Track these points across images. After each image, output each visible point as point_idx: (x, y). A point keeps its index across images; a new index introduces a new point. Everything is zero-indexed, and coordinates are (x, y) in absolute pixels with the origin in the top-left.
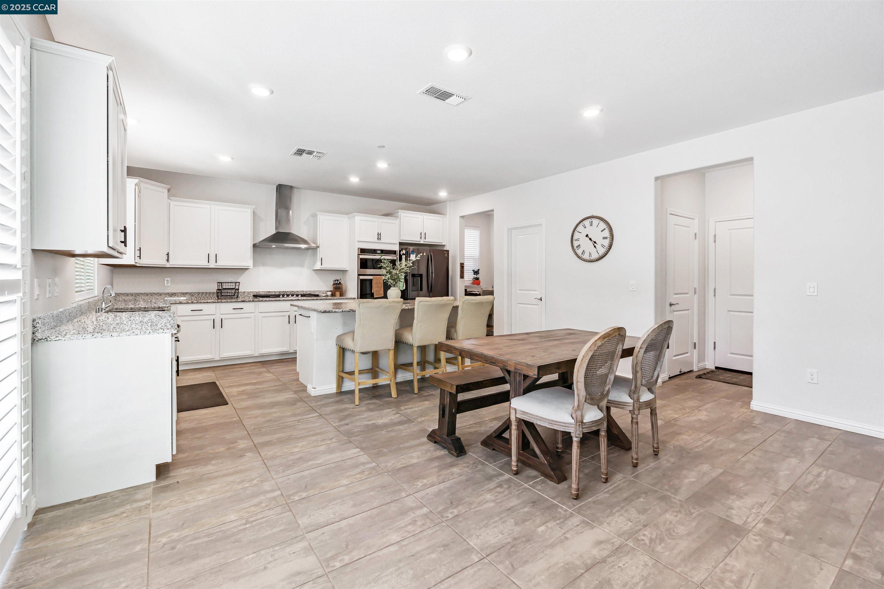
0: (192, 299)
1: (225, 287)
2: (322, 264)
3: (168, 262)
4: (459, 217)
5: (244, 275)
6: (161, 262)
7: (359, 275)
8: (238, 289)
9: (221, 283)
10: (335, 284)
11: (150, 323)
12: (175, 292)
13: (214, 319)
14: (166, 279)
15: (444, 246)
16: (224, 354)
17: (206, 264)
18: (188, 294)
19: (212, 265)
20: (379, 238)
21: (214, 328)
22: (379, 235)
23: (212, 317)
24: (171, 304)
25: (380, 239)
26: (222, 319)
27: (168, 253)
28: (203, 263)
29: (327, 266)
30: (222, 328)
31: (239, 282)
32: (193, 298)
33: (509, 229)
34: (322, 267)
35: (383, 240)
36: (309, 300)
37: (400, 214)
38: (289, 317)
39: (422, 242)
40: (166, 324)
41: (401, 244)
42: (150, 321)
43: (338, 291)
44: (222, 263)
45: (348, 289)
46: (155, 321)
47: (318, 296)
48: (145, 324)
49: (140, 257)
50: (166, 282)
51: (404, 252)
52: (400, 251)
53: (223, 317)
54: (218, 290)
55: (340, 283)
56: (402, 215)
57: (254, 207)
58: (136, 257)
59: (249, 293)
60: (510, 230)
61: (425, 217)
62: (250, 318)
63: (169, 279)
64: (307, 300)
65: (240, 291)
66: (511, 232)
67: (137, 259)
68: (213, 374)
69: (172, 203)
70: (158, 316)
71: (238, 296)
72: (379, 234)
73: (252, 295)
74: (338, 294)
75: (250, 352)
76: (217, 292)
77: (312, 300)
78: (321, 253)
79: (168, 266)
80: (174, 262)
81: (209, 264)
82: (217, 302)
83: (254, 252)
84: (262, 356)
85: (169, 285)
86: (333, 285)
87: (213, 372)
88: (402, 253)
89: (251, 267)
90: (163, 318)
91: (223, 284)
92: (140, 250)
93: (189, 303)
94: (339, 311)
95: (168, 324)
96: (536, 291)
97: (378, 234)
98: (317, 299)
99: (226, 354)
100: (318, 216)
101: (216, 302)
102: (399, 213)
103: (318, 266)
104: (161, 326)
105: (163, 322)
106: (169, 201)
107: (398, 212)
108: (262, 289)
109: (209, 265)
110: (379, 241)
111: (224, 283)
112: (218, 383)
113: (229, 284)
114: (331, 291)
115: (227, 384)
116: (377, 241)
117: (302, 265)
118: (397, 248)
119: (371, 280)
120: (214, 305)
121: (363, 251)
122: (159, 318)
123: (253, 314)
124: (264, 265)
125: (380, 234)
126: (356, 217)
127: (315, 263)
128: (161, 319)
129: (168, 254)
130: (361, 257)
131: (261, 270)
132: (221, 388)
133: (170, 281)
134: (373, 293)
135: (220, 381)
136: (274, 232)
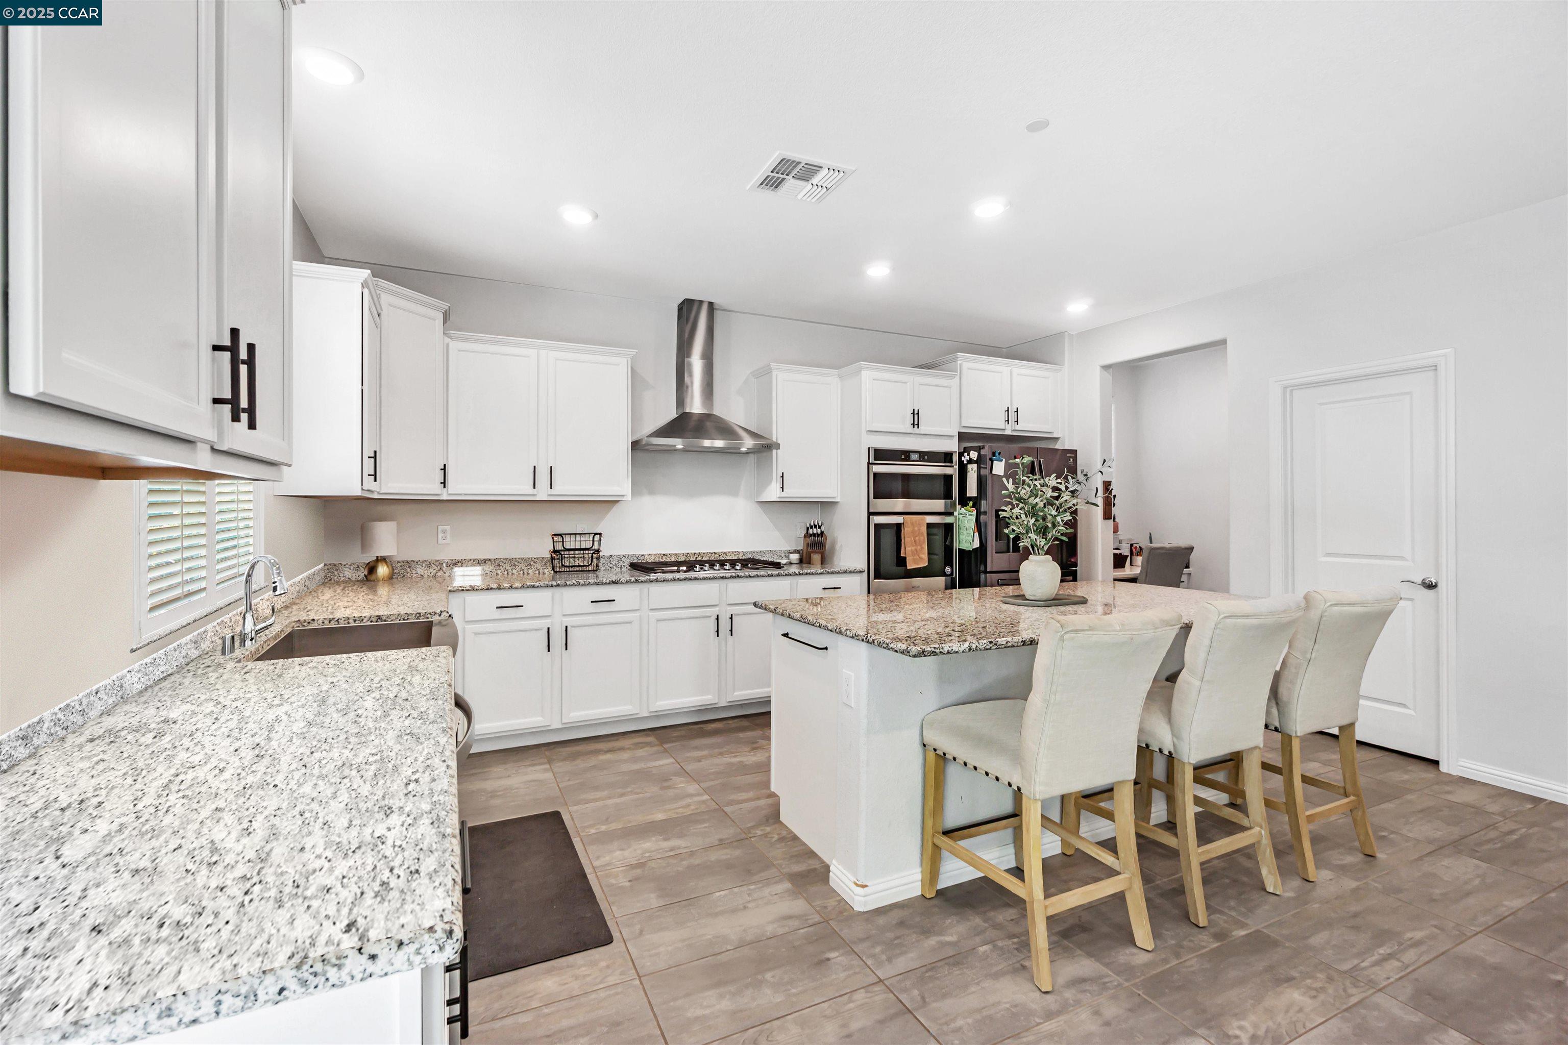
0: (497, 574)
1: (568, 547)
2: (782, 488)
3: (444, 487)
4: (1099, 368)
5: (610, 516)
6: (429, 487)
7: (870, 514)
8: (598, 551)
9: (561, 535)
10: (811, 535)
11: (373, 768)
12: (459, 558)
13: (548, 628)
14: (440, 528)
15: (1057, 439)
16: (572, 714)
17: (531, 491)
18: (490, 563)
19: (542, 493)
20: (916, 422)
21: (549, 651)
22: (916, 416)
23: (545, 623)
24: (450, 591)
25: (918, 424)
26: (566, 627)
27: (445, 465)
28: (521, 488)
29: (793, 492)
30: (566, 649)
31: (600, 534)
32: (499, 572)
33: (1285, 388)
34: (784, 494)
35: (923, 429)
36: (763, 576)
37: (961, 365)
38: (717, 619)
39: (1008, 432)
40: (429, 762)
41: (962, 437)
42: (378, 757)
43: (818, 553)
44: (565, 488)
45: (837, 547)
46: (393, 754)
47: (777, 565)
48: (354, 773)
49: (375, 475)
50: (440, 535)
51: (974, 455)
52: (961, 455)
53: (568, 621)
54: (555, 552)
55: (822, 533)
56: (966, 365)
57: (633, 352)
58: (365, 475)
59: (620, 558)
60: (1289, 390)
61: (1016, 371)
62: (630, 623)
63: (448, 528)
64: (758, 576)
65: (601, 554)
66: (1291, 395)
67: (369, 483)
68: (549, 775)
69: (454, 345)
70: (409, 737)
71: (597, 565)
72: (916, 412)
73: (627, 564)
74: (816, 557)
75: (630, 707)
76: (552, 558)
77: (769, 576)
78: (781, 460)
79: (445, 497)
80: (459, 488)
81: (535, 491)
82: (556, 586)
83: (635, 463)
84: (657, 716)
85: (448, 541)
86: (805, 537)
87: (547, 766)
88: (965, 458)
89: (629, 497)
90: (422, 739)
91: (564, 536)
92: (375, 458)
93: (491, 588)
94: (961, 650)
95: (436, 761)
96: (1402, 558)
97: (913, 413)
98: (778, 575)
99: (576, 715)
100: (774, 373)
101: (552, 586)
102: (959, 362)
103: (773, 493)
104: (409, 773)
105: (421, 753)
106: (447, 340)
107: (955, 360)
108: (649, 550)
109: (535, 493)
110: (916, 430)
111: (565, 534)
112: (566, 817)
113: (578, 538)
114: (797, 552)
115: (591, 826)
116: (909, 429)
117: (733, 492)
118: (953, 446)
119: (898, 526)
120: (547, 594)
121: (881, 455)
122: (411, 742)
123: (637, 614)
124: (652, 492)
125: (918, 414)
126: (864, 373)
127: (764, 484)
128: (413, 745)
129: (444, 469)
130: (878, 469)
131: (647, 501)
132: (576, 842)
133: (449, 531)
134: (905, 558)
135: (572, 809)
136: (674, 414)
